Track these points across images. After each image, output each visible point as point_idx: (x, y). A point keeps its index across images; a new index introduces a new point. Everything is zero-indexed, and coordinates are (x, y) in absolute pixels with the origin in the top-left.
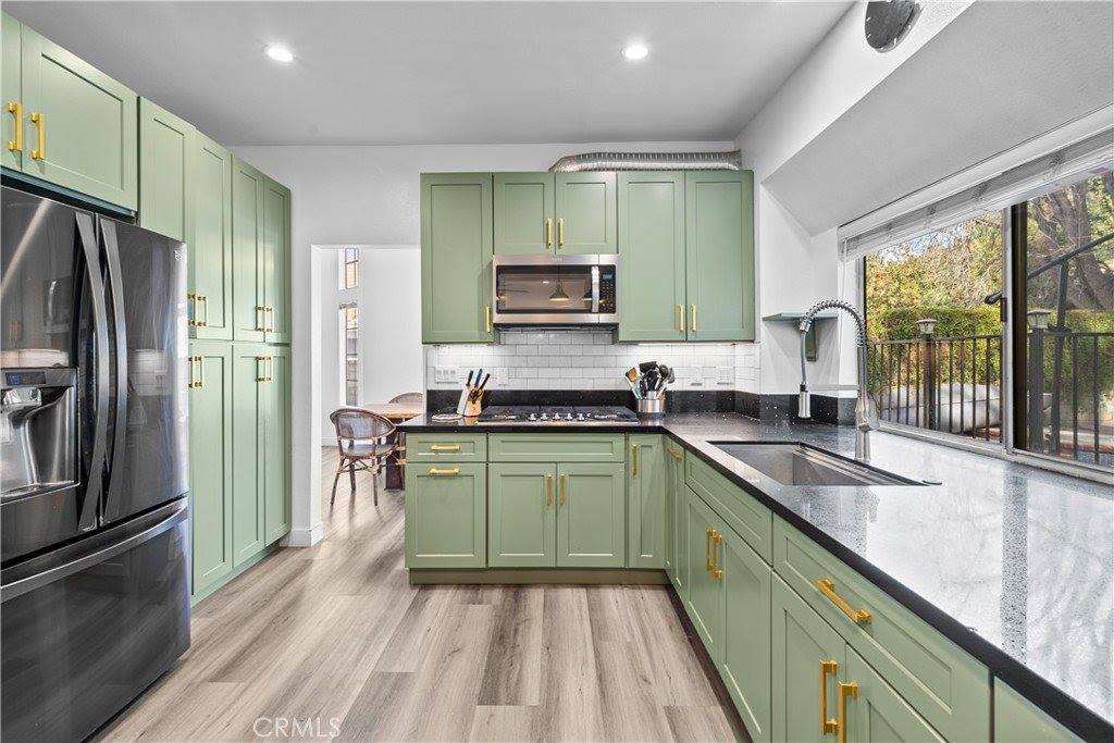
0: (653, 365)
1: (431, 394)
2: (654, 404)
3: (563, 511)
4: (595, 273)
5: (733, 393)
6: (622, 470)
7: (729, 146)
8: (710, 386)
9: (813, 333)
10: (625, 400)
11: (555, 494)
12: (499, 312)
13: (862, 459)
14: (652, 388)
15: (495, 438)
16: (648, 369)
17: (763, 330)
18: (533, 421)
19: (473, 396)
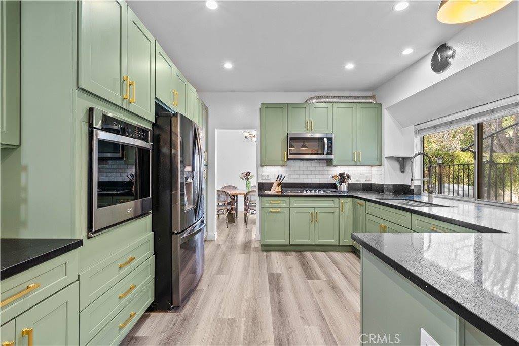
0: (344, 174)
1: (259, 184)
2: (344, 188)
3: (317, 225)
4: (326, 140)
5: (371, 185)
6: (338, 210)
7: (370, 94)
8: (363, 182)
9: (403, 162)
10: (334, 186)
11: (314, 218)
12: (290, 154)
13: (430, 202)
14: (343, 182)
15: (293, 199)
16: (342, 175)
17: (385, 162)
18: (305, 193)
19: (279, 184)
